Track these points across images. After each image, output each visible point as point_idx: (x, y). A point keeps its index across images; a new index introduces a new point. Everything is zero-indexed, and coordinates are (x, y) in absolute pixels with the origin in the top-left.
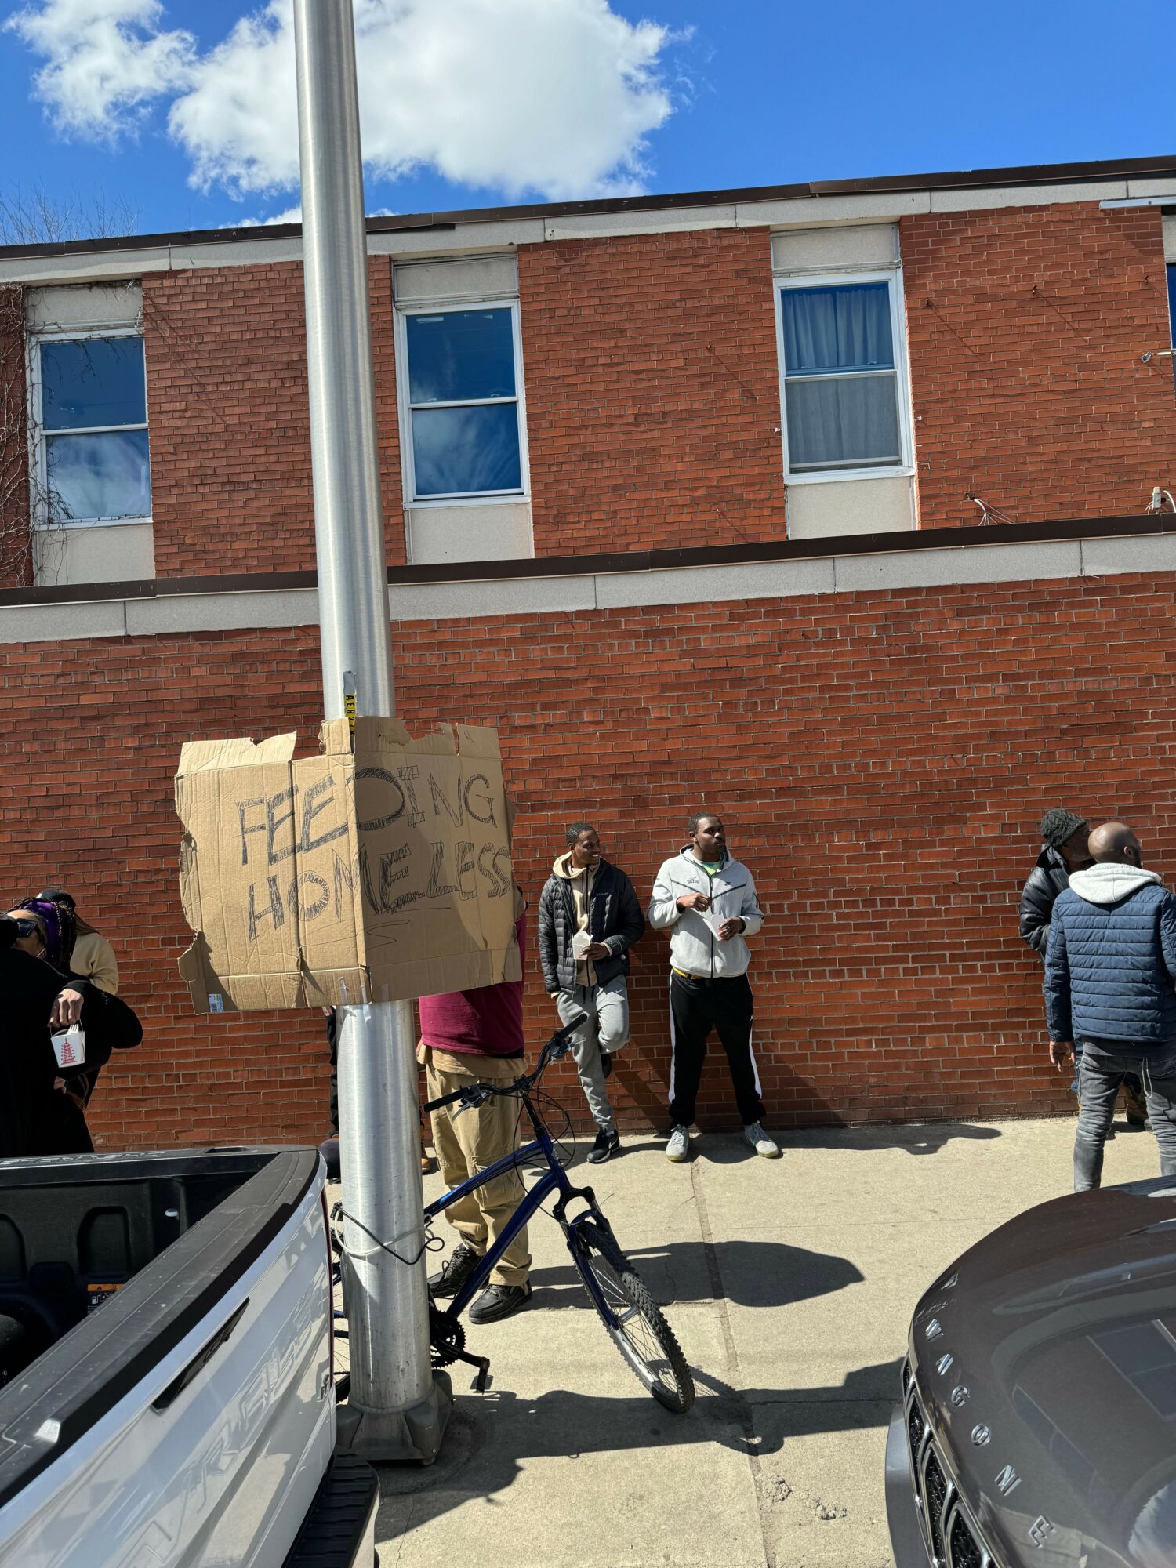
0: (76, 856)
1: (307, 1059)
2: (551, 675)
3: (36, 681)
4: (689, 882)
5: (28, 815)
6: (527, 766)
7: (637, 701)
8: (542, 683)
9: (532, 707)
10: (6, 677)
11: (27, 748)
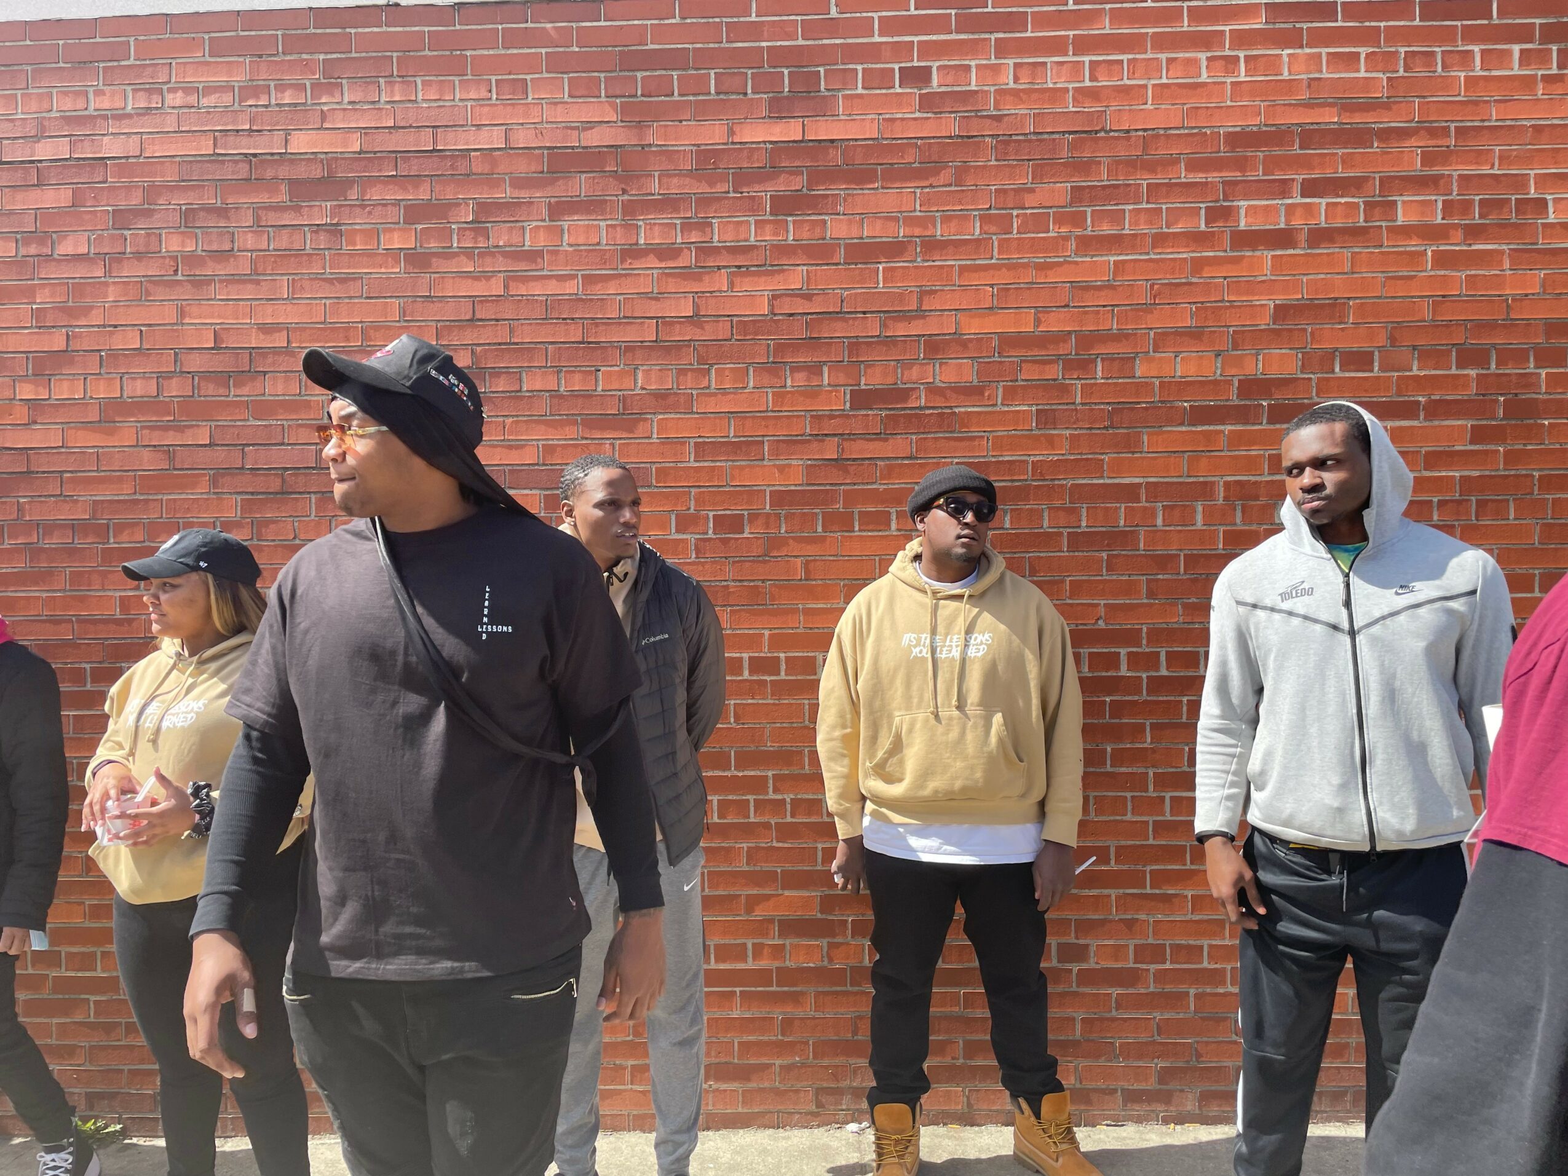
0: (278, 482)
1: (762, 927)
2: (1331, 118)
3: (192, 99)
4: (1285, 596)
5: (175, 389)
6: (1264, 322)
7: (1520, 182)
8: (1310, 136)
9: (1283, 189)
10: (129, 88)
11: (173, 244)
